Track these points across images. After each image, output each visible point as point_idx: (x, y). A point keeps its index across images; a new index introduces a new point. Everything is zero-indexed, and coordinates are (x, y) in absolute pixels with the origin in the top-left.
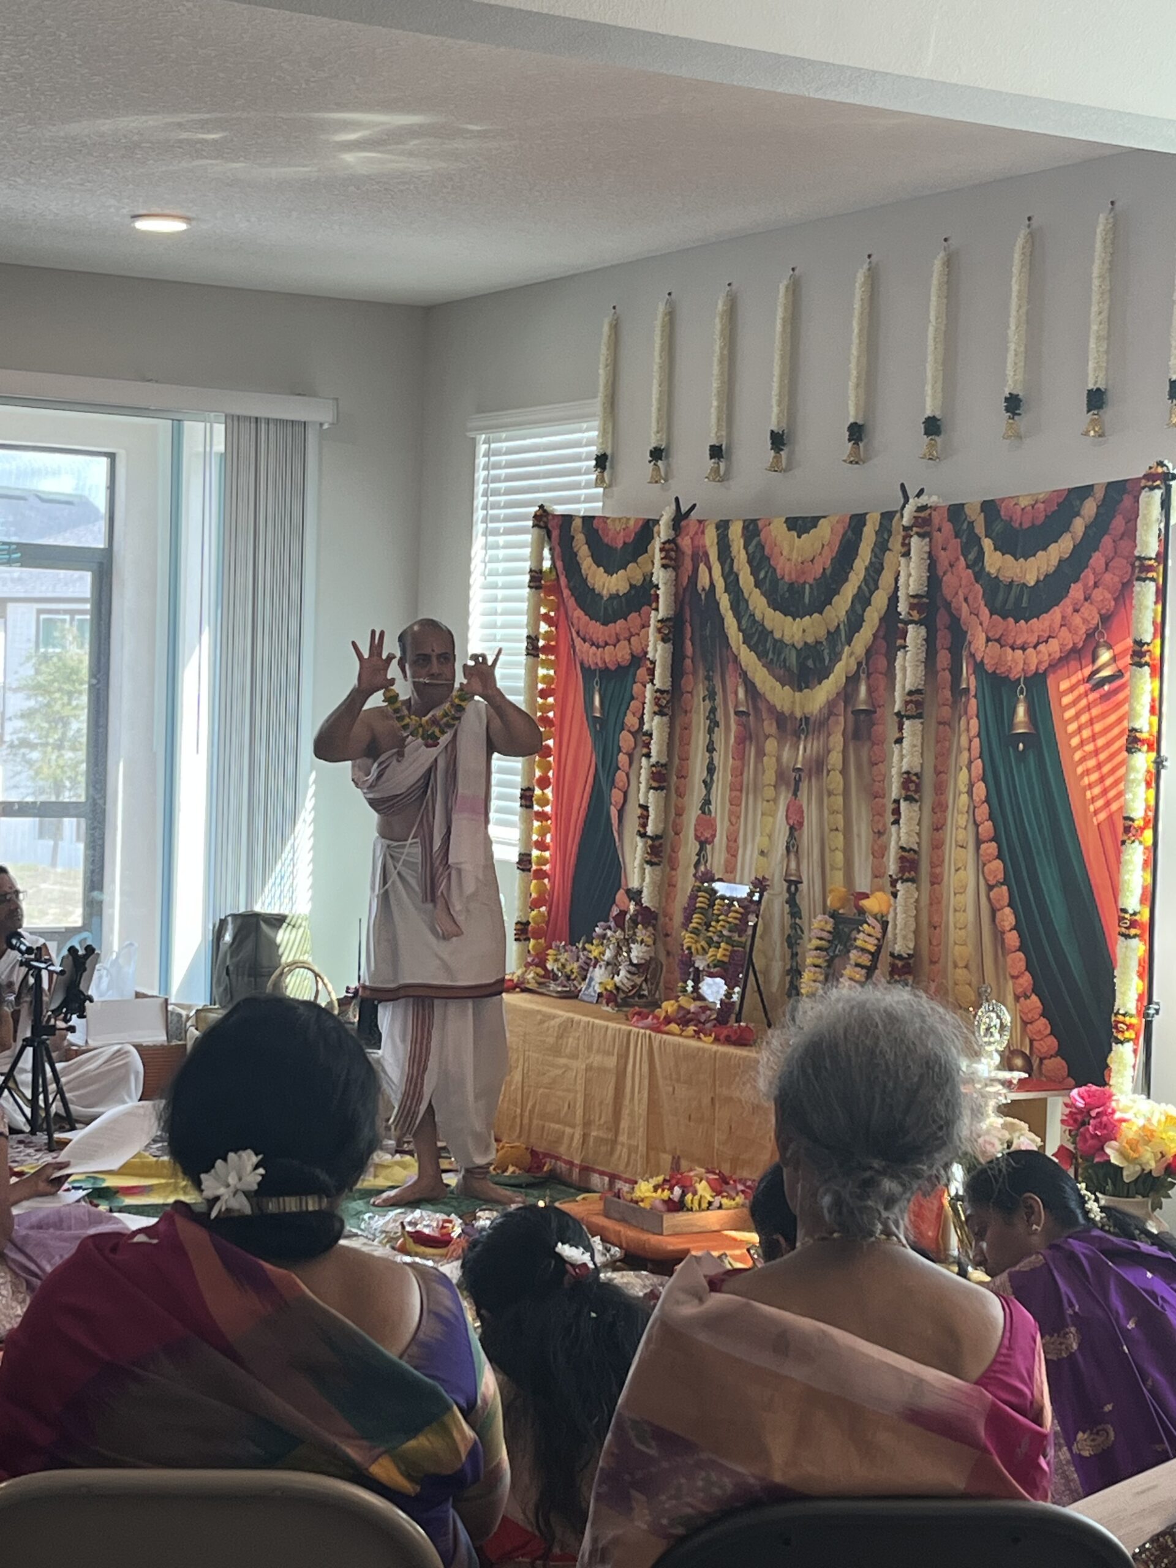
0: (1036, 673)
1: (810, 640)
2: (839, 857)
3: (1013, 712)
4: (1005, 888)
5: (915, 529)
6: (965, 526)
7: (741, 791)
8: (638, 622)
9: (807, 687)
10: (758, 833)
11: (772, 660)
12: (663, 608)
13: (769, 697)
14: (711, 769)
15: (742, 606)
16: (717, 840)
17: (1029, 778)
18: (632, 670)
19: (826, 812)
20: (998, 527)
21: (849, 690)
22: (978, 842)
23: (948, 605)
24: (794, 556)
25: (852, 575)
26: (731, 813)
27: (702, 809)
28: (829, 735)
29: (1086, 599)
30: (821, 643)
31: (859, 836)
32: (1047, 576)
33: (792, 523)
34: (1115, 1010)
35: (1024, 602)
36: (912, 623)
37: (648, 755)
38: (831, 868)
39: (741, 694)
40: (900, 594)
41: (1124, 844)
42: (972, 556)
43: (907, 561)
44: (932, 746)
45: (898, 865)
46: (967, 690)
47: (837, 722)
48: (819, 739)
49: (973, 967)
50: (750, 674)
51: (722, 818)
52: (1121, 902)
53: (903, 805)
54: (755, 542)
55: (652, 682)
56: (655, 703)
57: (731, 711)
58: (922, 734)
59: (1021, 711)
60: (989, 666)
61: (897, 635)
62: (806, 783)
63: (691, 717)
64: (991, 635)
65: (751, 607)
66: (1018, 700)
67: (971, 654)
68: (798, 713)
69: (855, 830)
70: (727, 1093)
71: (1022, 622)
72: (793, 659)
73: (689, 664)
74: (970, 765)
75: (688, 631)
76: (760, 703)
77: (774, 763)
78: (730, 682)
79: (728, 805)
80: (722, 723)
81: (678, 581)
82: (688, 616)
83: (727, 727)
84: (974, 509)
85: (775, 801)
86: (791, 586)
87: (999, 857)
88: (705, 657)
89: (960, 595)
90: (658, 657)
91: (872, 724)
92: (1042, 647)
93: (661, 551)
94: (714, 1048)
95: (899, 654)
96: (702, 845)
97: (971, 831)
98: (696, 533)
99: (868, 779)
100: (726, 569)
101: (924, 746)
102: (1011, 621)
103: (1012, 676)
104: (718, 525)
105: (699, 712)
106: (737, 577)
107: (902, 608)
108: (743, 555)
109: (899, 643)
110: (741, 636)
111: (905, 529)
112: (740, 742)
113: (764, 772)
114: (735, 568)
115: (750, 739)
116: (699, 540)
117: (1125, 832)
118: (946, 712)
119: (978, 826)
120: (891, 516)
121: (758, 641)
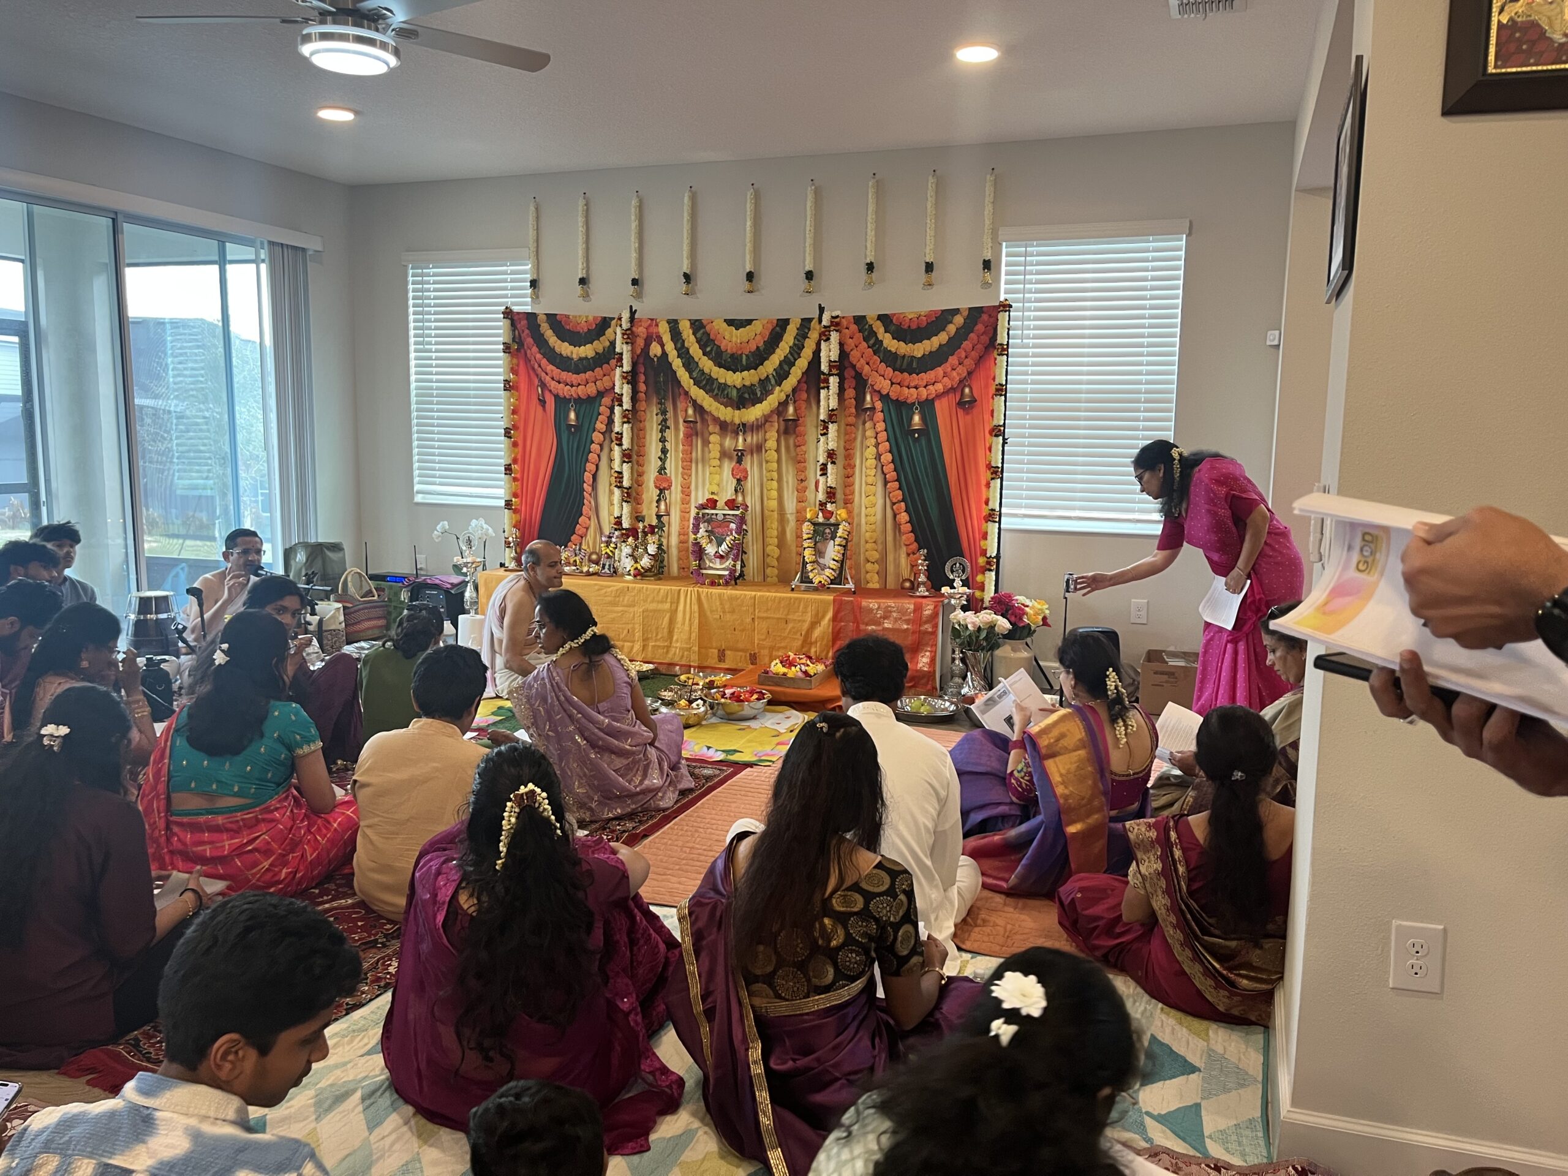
0: (927, 399)
1: (747, 383)
2: (774, 494)
3: (911, 419)
4: (903, 504)
5: (832, 328)
6: (867, 327)
7: (691, 462)
8: (601, 373)
9: (744, 407)
10: (708, 483)
11: (717, 394)
12: (627, 367)
13: (715, 414)
14: (664, 451)
15: (692, 366)
16: (673, 488)
17: (922, 450)
18: (598, 399)
19: (764, 471)
20: (893, 328)
21: (781, 409)
22: (886, 482)
23: (854, 367)
24: (734, 339)
25: (778, 351)
26: (683, 474)
27: (660, 472)
28: (766, 432)
29: (960, 364)
30: (755, 385)
31: (787, 482)
32: (931, 352)
33: (730, 322)
34: (988, 555)
35: (915, 365)
36: (833, 375)
37: (620, 445)
38: (768, 499)
39: (690, 411)
40: (822, 360)
41: (992, 479)
42: (872, 342)
43: (827, 343)
44: (842, 436)
45: (826, 495)
46: (873, 409)
47: (772, 426)
48: (757, 434)
49: (879, 542)
50: (699, 401)
51: (676, 477)
52: (991, 506)
53: (830, 466)
54: (702, 331)
55: (621, 405)
56: (624, 417)
57: (681, 421)
58: (838, 431)
59: (916, 418)
60: (893, 396)
61: (819, 381)
62: (749, 457)
63: (647, 424)
64: (894, 381)
65: (701, 366)
66: (914, 413)
67: (875, 391)
68: (737, 421)
69: (785, 479)
70: (765, 615)
71: (914, 375)
72: (734, 393)
73: (642, 396)
74: (877, 445)
75: (642, 378)
76: (706, 417)
77: (718, 447)
78: (680, 405)
79: (681, 470)
80: (672, 427)
81: (633, 351)
82: (642, 370)
83: (677, 429)
84: (872, 319)
85: (720, 466)
86: (732, 355)
87: (900, 489)
88: (658, 393)
89: (862, 361)
90: (624, 392)
91: (796, 426)
92: (931, 387)
93: (623, 334)
94: (753, 593)
95: (822, 391)
96: (662, 491)
97: (880, 477)
98: (650, 326)
99: (793, 454)
100: (679, 345)
101: (838, 437)
102: (906, 374)
103: (909, 401)
104: (669, 322)
105: (652, 421)
106: (688, 350)
107: (824, 367)
108: (692, 338)
109: (822, 385)
110: (692, 381)
111: (825, 327)
112: (688, 436)
113: (710, 452)
114: (686, 345)
115: (697, 435)
116: (653, 330)
117: (992, 474)
118: (852, 420)
119: (885, 475)
120: (810, 320)
121: (706, 384)
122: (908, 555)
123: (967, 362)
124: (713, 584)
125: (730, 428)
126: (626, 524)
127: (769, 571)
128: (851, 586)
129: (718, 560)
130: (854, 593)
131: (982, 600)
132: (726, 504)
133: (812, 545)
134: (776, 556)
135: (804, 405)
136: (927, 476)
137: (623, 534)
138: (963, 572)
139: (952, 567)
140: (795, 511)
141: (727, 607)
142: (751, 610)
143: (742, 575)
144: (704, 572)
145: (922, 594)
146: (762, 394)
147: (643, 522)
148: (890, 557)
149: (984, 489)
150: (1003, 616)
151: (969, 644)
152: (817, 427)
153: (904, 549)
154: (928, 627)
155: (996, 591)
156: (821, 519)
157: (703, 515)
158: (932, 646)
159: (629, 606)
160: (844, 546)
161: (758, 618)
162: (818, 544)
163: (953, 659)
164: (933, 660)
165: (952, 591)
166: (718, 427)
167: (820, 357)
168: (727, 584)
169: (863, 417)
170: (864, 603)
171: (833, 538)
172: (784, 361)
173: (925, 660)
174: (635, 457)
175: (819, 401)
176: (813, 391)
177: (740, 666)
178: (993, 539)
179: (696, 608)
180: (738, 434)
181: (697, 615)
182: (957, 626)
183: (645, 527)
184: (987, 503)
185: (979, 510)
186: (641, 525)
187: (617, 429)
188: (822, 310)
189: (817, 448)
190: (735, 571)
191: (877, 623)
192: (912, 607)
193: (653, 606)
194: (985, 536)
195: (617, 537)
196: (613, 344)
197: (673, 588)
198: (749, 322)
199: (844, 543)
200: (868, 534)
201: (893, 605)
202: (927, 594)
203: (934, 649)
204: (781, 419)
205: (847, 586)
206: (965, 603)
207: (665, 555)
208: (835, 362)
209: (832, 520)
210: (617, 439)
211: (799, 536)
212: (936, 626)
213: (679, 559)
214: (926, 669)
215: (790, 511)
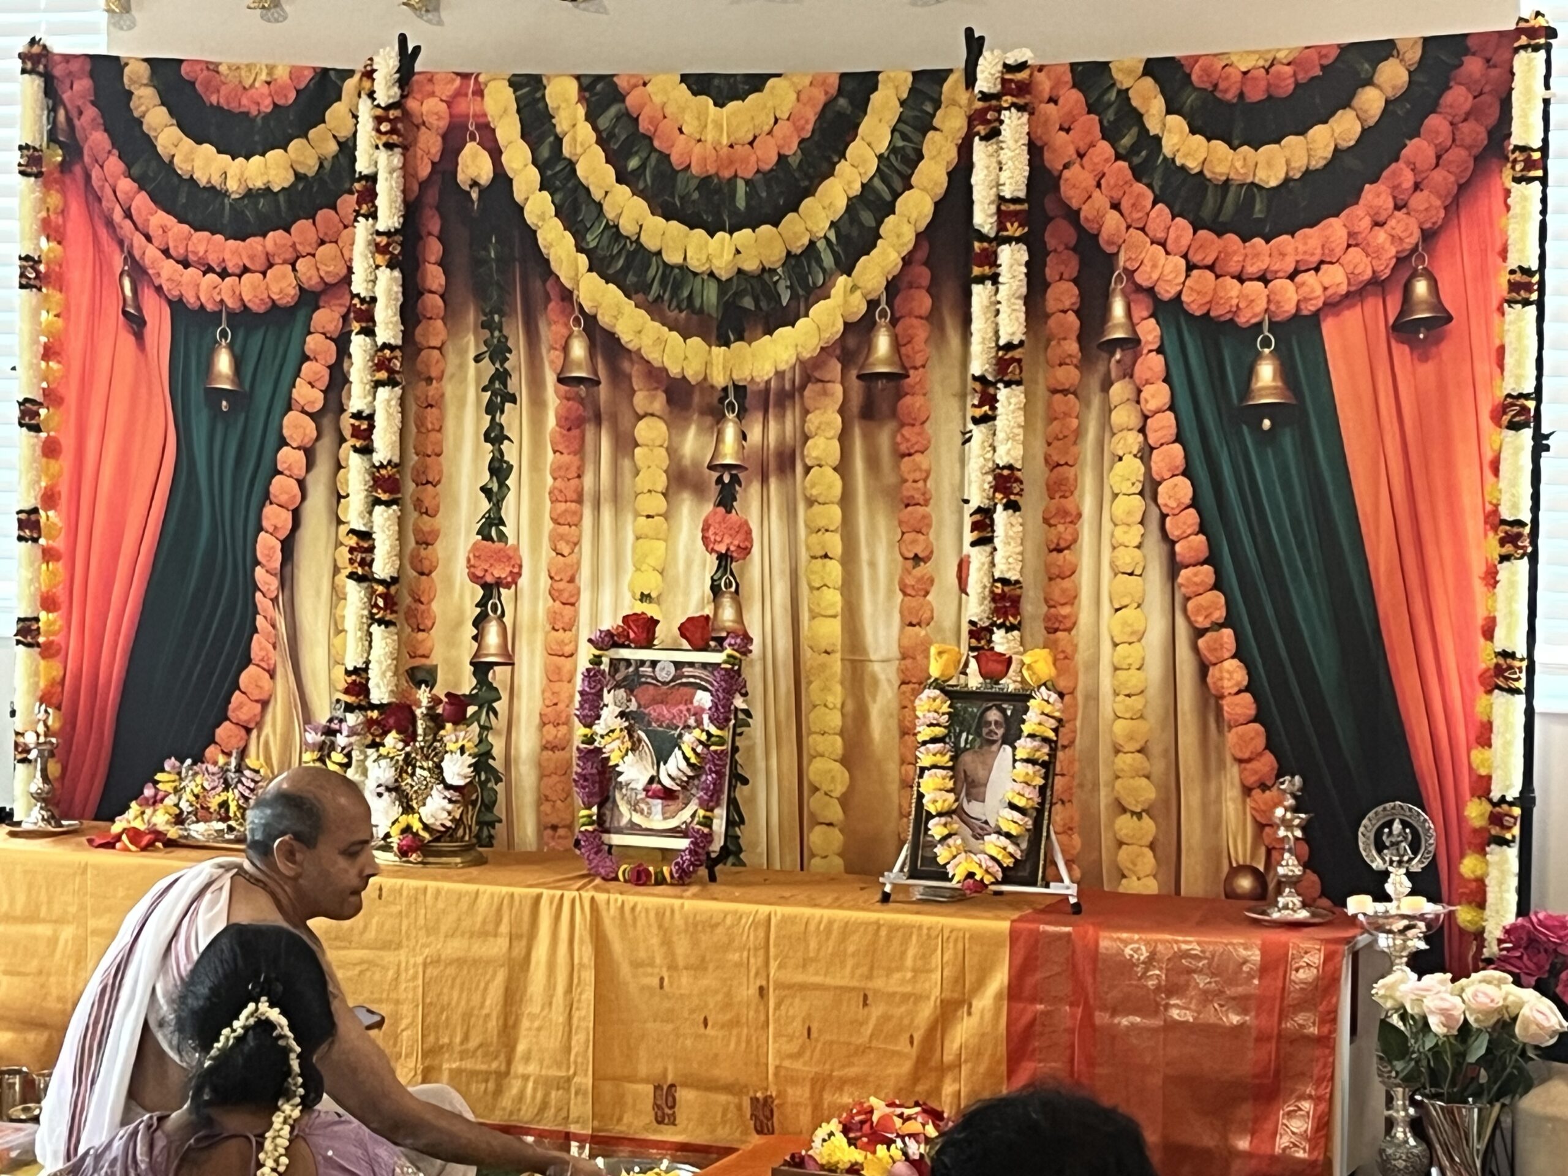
0: (1297, 316)
1: (751, 265)
2: (833, 599)
3: (1250, 372)
4: (1228, 633)
5: (1007, 100)
6: (1113, 95)
7: (580, 501)
8: (312, 236)
9: (740, 338)
10: (630, 567)
11: (659, 298)
12: (388, 217)
13: (653, 355)
14: (499, 469)
15: (585, 213)
16: (524, 581)
17: (1284, 471)
18: (301, 315)
19: (802, 531)
20: (1190, 99)
21: (851, 343)
22: (1174, 567)
23: (1073, 216)
24: (710, 136)
25: (842, 167)
26: (554, 539)
27: (484, 533)
28: (806, 412)
29: (1397, 208)
30: (773, 271)
31: (872, 564)
32: (1307, 172)
33: (698, 84)
34: (1495, 795)
35: (1259, 209)
36: (1008, 240)
37: (367, 450)
38: (813, 616)
39: (578, 349)
40: (976, 196)
41: (1504, 558)
42: (1127, 141)
43: (992, 147)
44: (1040, 425)
45: (988, 605)
46: (1132, 343)
47: (825, 393)
48: (781, 418)
49: (1156, 749)
50: (604, 320)
51: (535, 549)
52: (1501, 641)
53: (1001, 516)
54: (613, 111)
55: (369, 331)
56: (379, 366)
57: (550, 378)
58: (1027, 409)
59: (1266, 373)
60: (1193, 303)
61: (968, 258)
62: (755, 488)
63: (449, 389)
64: (1195, 258)
65: (610, 213)
66: (1258, 356)
67: (1139, 288)
68: (719, 379)
69: (864, 555)
70: (799, 978)
71: (1258, 241)
72: (711, 294)
73: (433, 302)
74: (1146, 453)
75: (434, 249)
76: (626, 365)
77: (661, 457)
78: (550, 331)
79: (548, 525)
80: (524, 398)
81: (407, 171)
82: (435, 226)
83: (538, 402)
84: (1129, 72)
85: (666, 516)
86: (705, 182)
87: (1217, 586)
88: (480, 292)
89: (1100, 200)
90: (380, 292)
91: (900, 395)
92: (1308, 277)
93: (379, 120)
94: (764, 909)
95: (976, 289)
96: (490, 589)
97: (1155, 550)
98: (459, 94)
99: (889, 478)
100: (545, 152)
101: (1028, 426)
102: (1232, 238)
103: (1242, 320)
104: (516, 82)
105: (463, 380)
106: (571, 165)
107: (983, 218)
108: (586, 132)
109: (976, 271)
110: (583, 259)
111: (985, 97)
112: (572, 424)
113: (637, 473)
114: (566, 151)
115: (598, 420)
116: (468, 106)
117: (1502, 542)
118: (1069, 375)
119: (1173, 543)
120: (939, 76)
121: (625, 269)
122: (1247, 791)
123: (1419, 201)
124: (640, 878)
125: (696, 399)
126: (380, 692)
127: (816, 837)
128: (1066, 888)
129: (657, 805)
130: (1077, 909)
131: (1479, 935)
132: (684, 630)
133: (945, 760)
134: (839, 789)
135: (921, 331)
136: (1302, 546)
137: (370, 723)
138: (1415, 848)
139: (1379, 834)
140: (895, 652)
141: (682, 947)
142: (756, 962)
143: (732, 850)
144: (616, 839)
145: (1287, 915)
146: (794, 296)
147: (431, 683)
148: (1191, 798)
149: (1478, 586)
150: (1542, 988)
151: (1435, 1078)
152: (963, 396)
153: (1233, 771)
154: (1306, 1022)
155: (1523, 908)
156: (974, 681)
157: (614, 663)
158: (1318, 1082)
159: (386, 946)
160: (1044, 764)
161: (780, 986)
162: (967, 758)
163: (1390, 1124)
164: (1323, 1126)
165: (1381, 907)
166: (661, 397)
167: (969, 188)
168: (683, 878)
169: (1101, 368)
170: (1109, 941)
171: (1011, 738)
172: (861, 197)
173: (1298, 1125)
174: (410, 487)
175: (966, 320)
176: (949, 291)
177: (723, 1136)
178: (1507, 744)
179: (585, 953)
180: (720, 418)
181: (589, 976)
182: (1395, 1020)
183: (436, 701)
184: (1489, 634)
185: (1466, 653)
186: (423, 695)
187: (357, 401)
188: (975, 45)
189: (962, 462)
190: (709, 838)
191: (1150, 1005)
192: (1255, 955)
193: (454, 948)
194: (1484, 736)
195: (353, 732)
196: (347, 148)
197: (518, 891)
198: (756, 82)
199: (1043, 753)
200: (1120, 727)
201: (1197, 950)
202: (1303, 914)
203: (1324, 1091)
204: (854, 373)
205: (1055, 888)
206: (1423, 945)
207: (500, 788)
208: (1015, 200)
209: (1009, 684)
210: (356, 433)
211: (907, 731)
212: (1331, 1018)
213: (542, 799)
214: (1301, 1154)
215: (882, 653)
